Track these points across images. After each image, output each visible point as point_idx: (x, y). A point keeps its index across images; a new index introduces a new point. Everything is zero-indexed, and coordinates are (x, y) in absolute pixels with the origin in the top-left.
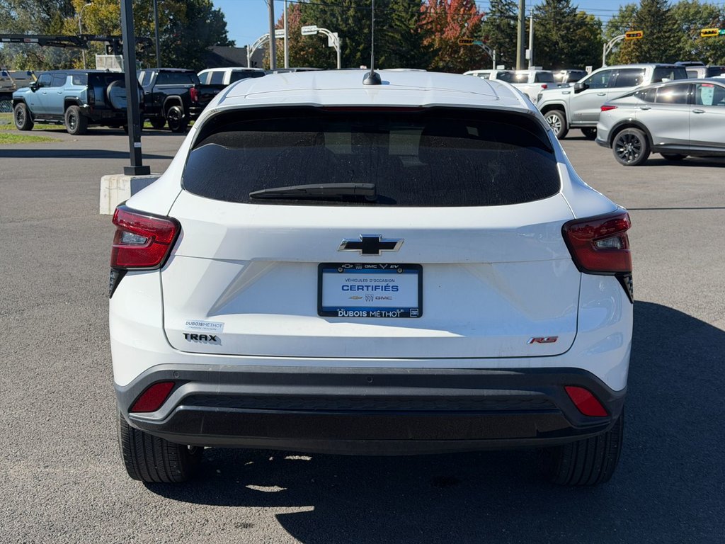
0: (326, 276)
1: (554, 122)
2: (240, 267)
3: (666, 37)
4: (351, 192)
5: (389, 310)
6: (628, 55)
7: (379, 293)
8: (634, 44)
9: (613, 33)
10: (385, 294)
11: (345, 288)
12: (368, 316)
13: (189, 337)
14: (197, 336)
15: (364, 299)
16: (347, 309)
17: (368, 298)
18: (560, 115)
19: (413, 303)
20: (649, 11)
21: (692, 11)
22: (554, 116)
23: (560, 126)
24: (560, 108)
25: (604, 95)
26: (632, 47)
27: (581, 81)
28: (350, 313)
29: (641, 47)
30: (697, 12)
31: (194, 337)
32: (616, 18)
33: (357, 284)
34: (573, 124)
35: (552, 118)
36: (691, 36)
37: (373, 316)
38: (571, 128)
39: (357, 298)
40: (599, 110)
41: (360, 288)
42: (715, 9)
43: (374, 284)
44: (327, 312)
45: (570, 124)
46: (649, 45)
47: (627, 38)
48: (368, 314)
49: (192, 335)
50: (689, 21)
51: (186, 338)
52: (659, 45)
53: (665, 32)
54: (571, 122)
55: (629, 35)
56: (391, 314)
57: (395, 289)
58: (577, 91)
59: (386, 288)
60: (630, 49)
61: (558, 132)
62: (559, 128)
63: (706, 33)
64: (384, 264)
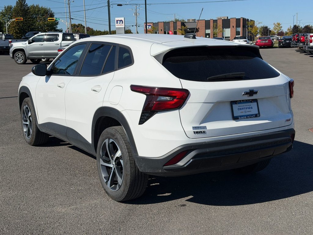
0: (234, 106)
1: (20, 56)
2: (212, 105)
3: (29, 21)
4: (239, 76)
5: (252, 115)
6: (13, 28)
7: (248, 110)
8: (16, 23)
9: (3, 18)
10: (249, 110)
11: (239, 109)
12: (247, 118)
13: (195, 133)
14: (198, 132)
15: (244, 112)
16: (241, 116)
17: (245, 112)
18: (22, 53)
19: (257, 113)
20: (20, 9)
21: (37, 10)
22: (20, 54)
23: (23, 58)
24: (22, 50)
25: (42, 45)
26: (15, 24)
27: (31, 39)
28: (242, 118)
29: (19, 25)
30: (39, 11)
31: (197, 132)
32: (4, 11)
33: (241, 107)
34: (29, 57)
35: (19, 55)
36: (38, 20)
37: (248, 118)
38: (28, 59)
39: (242, 112)
40: (57, 51)
41: (243, 109)
42: (46, 9)
43: (246, 107)
44: (235, 118)
45: (28, 58)
46: (22, 24)
47: (16, 20)
48: (247, 117)
49: (196, 132)
50: (36, 14)
51: (194, 133)
52: (27, 24)
53: (28, 18)
54: (28, 56)
55: (17, 19)
56: (252, 116)
57: (252, 108)
58: (30, 43)
59: (249, 108)
60: (14, 25)
61: (23, 61)
62: (22, 59)
63: (50, 19)
64: (248, 100)
